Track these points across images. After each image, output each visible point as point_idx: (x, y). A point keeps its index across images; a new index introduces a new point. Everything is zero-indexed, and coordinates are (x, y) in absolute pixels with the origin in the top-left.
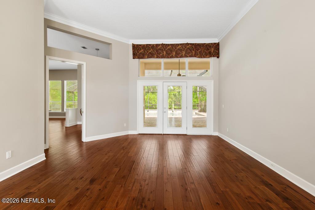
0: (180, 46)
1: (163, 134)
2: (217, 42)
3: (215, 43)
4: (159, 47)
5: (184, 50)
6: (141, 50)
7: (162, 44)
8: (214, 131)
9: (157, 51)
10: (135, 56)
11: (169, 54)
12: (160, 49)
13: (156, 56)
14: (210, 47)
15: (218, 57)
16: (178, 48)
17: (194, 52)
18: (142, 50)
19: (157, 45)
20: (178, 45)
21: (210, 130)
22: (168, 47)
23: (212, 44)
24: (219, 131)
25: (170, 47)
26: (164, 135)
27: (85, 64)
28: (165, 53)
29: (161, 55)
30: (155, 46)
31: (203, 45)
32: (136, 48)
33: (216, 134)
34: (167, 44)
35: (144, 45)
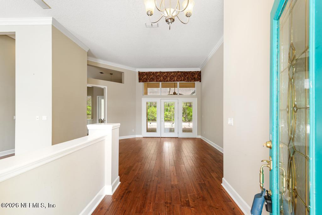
0: (173, 73)
1: (161, 137)
2: (200, 70)
3: (198, 72)
4: (158, 74)
5: (176, 76)
6: (144, 76)
7: (160, 72)
8: (198, 135)
9: (156, 77)
10: (140, 80)
11: (165, 79)
12: (158, 75)
13: (155, 80)
14: (195, 74)
15: (200, 81)
16: (172, 74)
17: (183, 78)
18: (146, 76)
19: (156, 73)
20: (172, 72)
21: (195, 135)
22: (165, 74)
23: (196, 72)
24: (201, 135)
25: (166, 73)
26: (162, 138)
27: (106, 87)
28: (162, 78)
29: (159, 79)
30: (155, 73)
31: (190, 72)
32: (141, 74)
33: (200, 137)
34: (163, 72)
35: (147, 72)
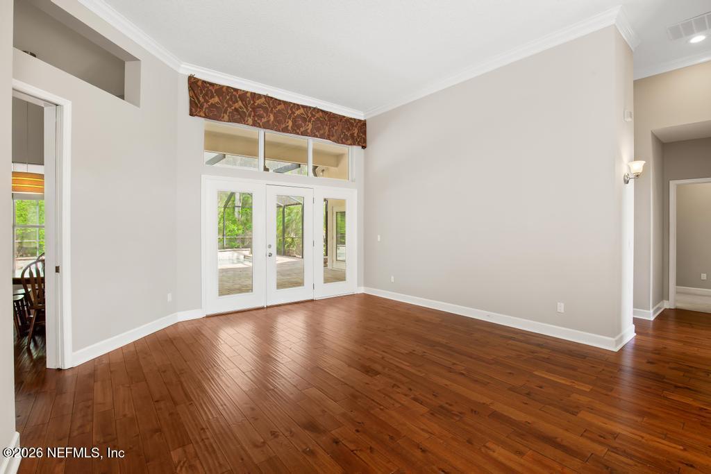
0: (302, 111)
1: (268, 307)
2: (363, 119)
3: (360, 121)
4: (258, 102)
5: (310, 121)
6: (212, 97)
7: (268, 98)
8: (359, 285)
9: (254, 109)
10: (196, 108)
11: (279, 122)
12: (260, 106)
13: (250, 121)
14: (352, 124)
15: (364, 147)
16: (298, 112)
17: (327, 128)
18: (216, 99)
19: (255, 96)
20: (298, 106)
21: (352, 286)
22: (279, 107)
23: (355, 119)
24: (366, 284)
26: (269, 309)
28: (272, 118)
29: (264, 120)
30: (248, 95)
31: (341, 118)
32: (195, 85)
33: (362, 290)
34: (276, 99)
35: (221, 87)
